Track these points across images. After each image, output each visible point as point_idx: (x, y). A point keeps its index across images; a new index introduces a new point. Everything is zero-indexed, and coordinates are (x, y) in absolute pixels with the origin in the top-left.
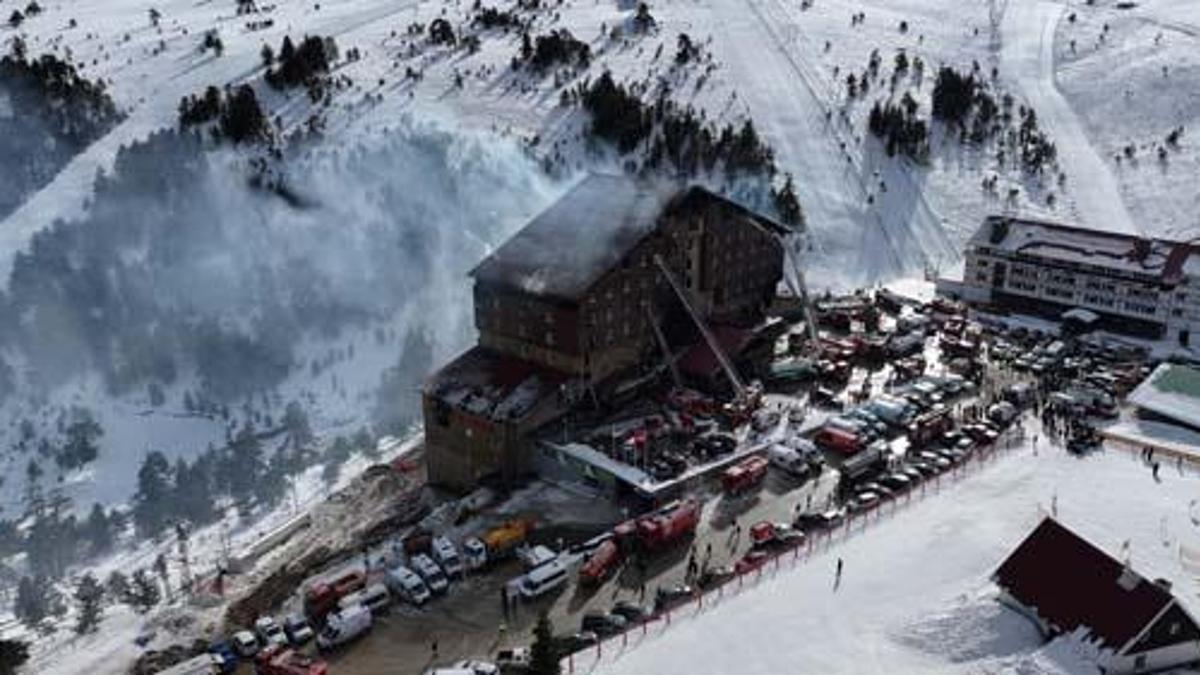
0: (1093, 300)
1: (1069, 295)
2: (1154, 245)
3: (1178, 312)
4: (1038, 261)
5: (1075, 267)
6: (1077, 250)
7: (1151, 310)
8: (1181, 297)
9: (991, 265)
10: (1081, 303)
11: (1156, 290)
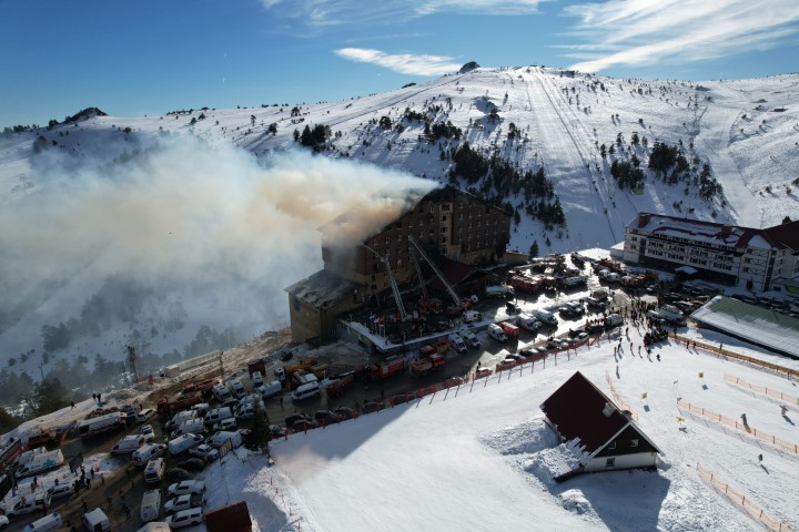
0: (695, 261)
1: (681, 258)
2: (733, 229)
3: (746, 270)
4: (664, 238)
5: (685, 242)
6: (687, 232)
7: (729, 268)
8: (748, 260)
9: (639, 240)
10: (689, 263)
11: (731, 256)
